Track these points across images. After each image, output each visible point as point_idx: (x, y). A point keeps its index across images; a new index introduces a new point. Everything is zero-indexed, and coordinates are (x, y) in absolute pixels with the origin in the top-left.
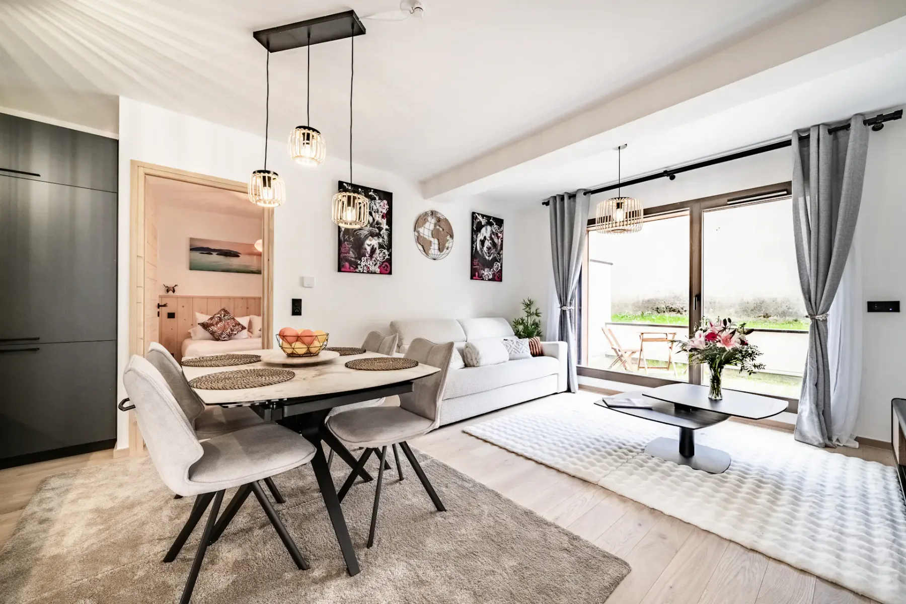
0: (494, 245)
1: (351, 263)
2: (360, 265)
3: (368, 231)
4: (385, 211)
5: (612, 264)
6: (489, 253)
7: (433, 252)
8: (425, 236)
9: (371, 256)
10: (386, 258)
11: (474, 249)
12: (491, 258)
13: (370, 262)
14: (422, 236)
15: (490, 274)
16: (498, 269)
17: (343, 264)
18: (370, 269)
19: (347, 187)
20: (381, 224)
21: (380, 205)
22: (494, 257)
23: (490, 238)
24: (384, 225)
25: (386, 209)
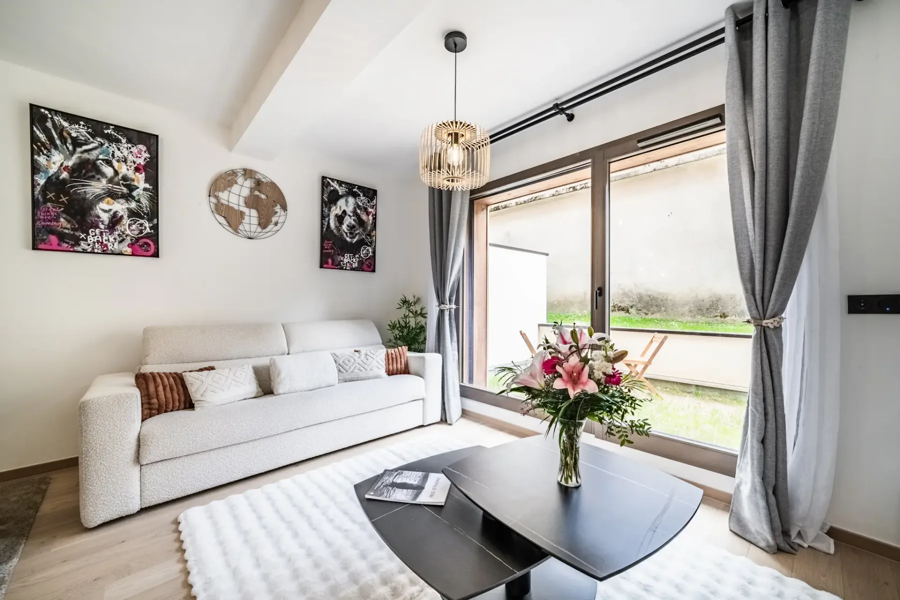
0: (361, 223)
1: (62, 237)
2: (86, 240)
3: (104, 189)
4: (141, 161)
5: (547, 255)
6: (351, 233)
7: (247, 227)
8: (231, 205)
10: (145, 232)
11: (325, 227)
12: (355, 240)
13: (110, 237)
14: (226, 203)
15: (354, 261)
16: (368, 256)
17: (45, 237)
18: (110, 248)
19: (50, 116)
20: (133, 180)
21: (131, 152)
22: (360, 238)
23: (353, 214)
24: (140, 181)
25: (143, 158)
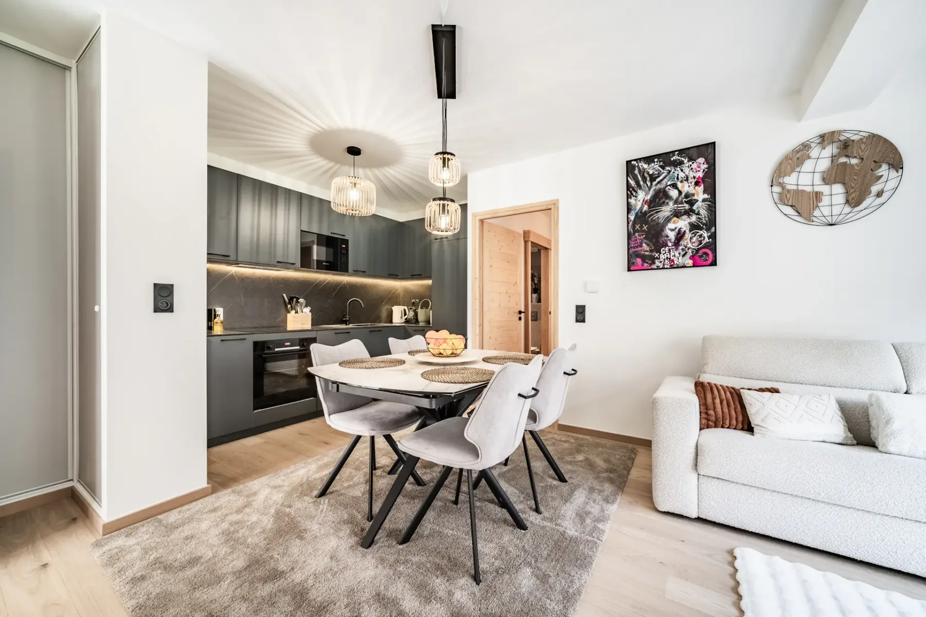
1: (644, 258)
2: (659, 258)
3: (671, 211)
4: (700, 174)
8: (800, 188)
9: (677, 244)
13: (675, 252)
14: (795, 187)
17: (634, 261)
18: (676, 262)
19: (637, 165)
20: (693, 195)
21: (692, 169)
24: (700, 194)
25: (702, 171)
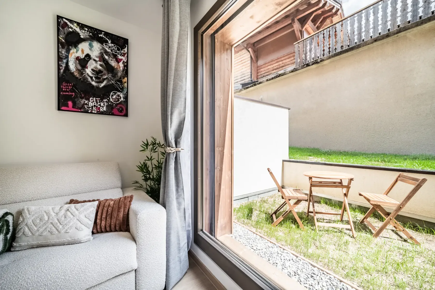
0: (110, 68)
6: (96, 78)
11: (62, 68)
12: (102, 85)
15: (102, 104)
16: (118, 101)
22: (109, 83)
23: (99, 58)
